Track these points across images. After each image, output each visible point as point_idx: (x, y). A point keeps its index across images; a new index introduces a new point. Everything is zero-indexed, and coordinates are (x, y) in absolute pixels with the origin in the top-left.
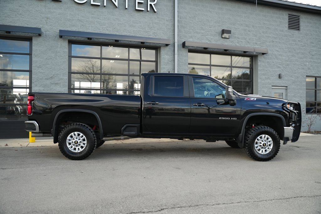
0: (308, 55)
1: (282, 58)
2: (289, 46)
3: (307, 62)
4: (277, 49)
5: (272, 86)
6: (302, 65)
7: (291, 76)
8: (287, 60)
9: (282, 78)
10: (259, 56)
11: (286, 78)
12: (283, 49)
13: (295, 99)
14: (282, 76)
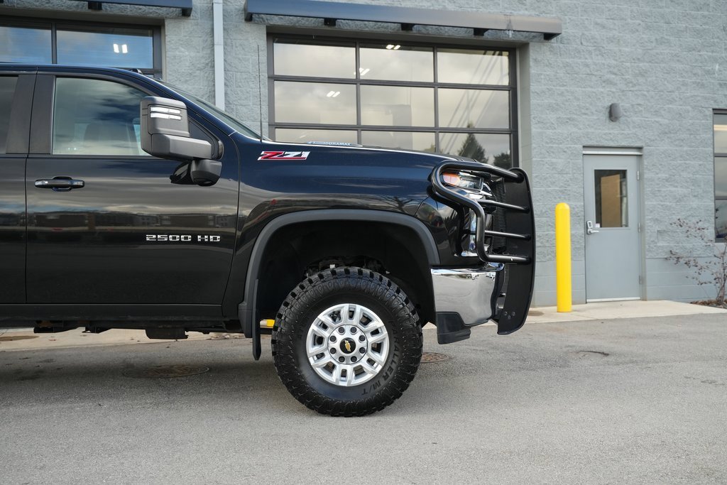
0: (718, 37)
1: (620, 51)
2: (647, 9)
3: (715, 60)
4: (599, 21)
5: (584, 147)
6: (695, 71)
7: (657, 113)
8: (639, 57)
9: (622, 119)
10: (531, 44)
11: (635, 119)
12: (622, 19)
13: (673, 189)
14: (621, 110)
